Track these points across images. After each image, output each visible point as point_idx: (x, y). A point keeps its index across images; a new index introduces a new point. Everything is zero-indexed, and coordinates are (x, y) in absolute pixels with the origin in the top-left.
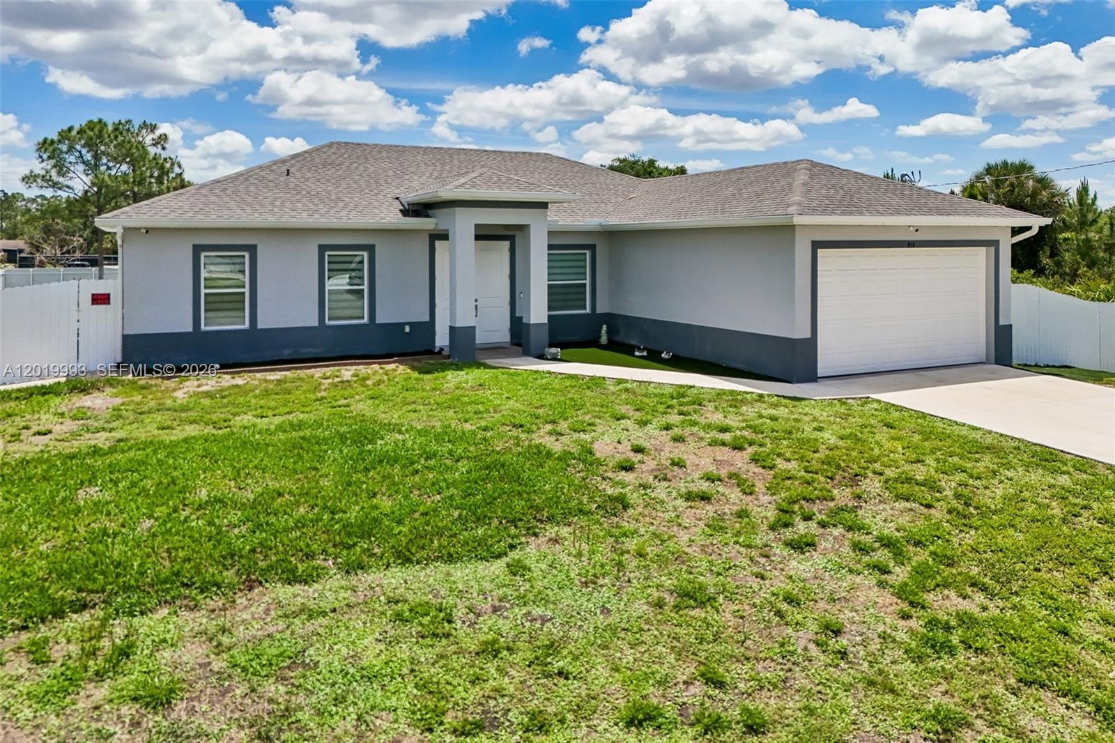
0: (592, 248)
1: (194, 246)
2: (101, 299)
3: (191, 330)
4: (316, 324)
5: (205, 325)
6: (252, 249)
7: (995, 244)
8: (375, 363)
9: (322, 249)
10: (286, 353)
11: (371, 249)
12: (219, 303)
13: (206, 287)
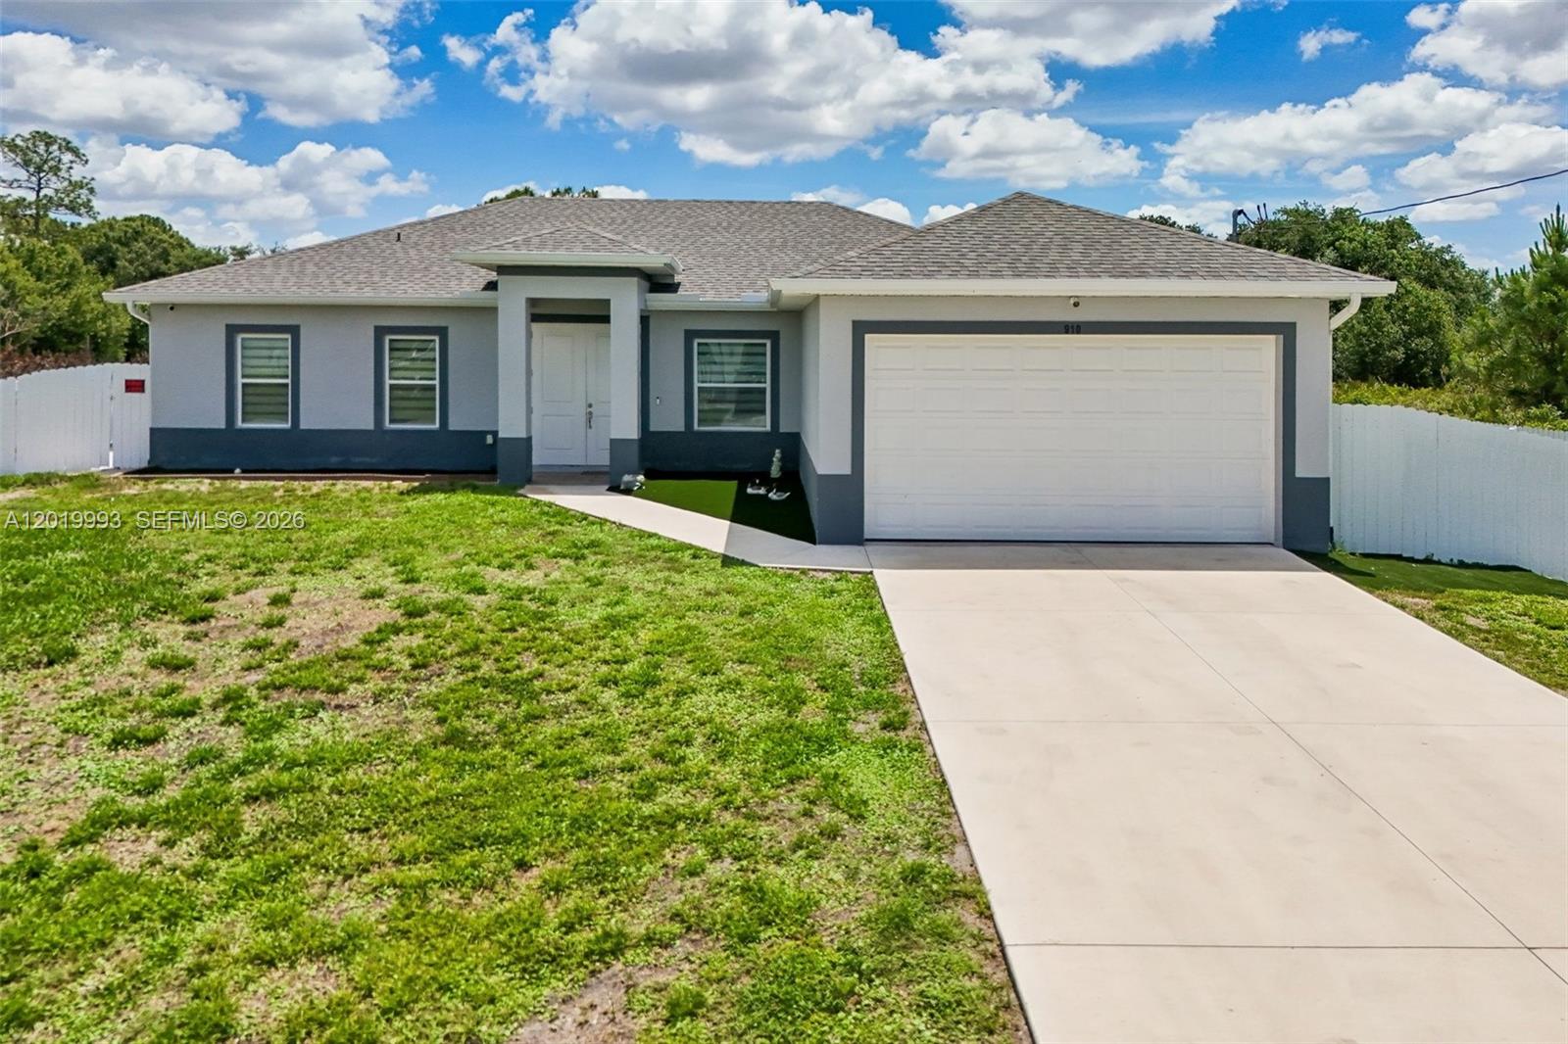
0: (774, 336)
1: (227, 326)
2: (135, 386)
3: (223, 426)
4: (371, 426)
5: (243, 421)
6: (294, 331)
7: (1286, 331)
8: (398, 479)
9: (380, 332)
10: (334, 460)
11: (442, 332)
12: (260, 398)
13: (244, 376)
